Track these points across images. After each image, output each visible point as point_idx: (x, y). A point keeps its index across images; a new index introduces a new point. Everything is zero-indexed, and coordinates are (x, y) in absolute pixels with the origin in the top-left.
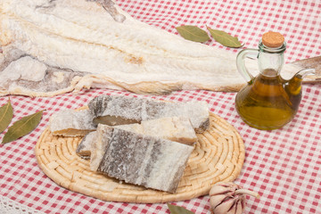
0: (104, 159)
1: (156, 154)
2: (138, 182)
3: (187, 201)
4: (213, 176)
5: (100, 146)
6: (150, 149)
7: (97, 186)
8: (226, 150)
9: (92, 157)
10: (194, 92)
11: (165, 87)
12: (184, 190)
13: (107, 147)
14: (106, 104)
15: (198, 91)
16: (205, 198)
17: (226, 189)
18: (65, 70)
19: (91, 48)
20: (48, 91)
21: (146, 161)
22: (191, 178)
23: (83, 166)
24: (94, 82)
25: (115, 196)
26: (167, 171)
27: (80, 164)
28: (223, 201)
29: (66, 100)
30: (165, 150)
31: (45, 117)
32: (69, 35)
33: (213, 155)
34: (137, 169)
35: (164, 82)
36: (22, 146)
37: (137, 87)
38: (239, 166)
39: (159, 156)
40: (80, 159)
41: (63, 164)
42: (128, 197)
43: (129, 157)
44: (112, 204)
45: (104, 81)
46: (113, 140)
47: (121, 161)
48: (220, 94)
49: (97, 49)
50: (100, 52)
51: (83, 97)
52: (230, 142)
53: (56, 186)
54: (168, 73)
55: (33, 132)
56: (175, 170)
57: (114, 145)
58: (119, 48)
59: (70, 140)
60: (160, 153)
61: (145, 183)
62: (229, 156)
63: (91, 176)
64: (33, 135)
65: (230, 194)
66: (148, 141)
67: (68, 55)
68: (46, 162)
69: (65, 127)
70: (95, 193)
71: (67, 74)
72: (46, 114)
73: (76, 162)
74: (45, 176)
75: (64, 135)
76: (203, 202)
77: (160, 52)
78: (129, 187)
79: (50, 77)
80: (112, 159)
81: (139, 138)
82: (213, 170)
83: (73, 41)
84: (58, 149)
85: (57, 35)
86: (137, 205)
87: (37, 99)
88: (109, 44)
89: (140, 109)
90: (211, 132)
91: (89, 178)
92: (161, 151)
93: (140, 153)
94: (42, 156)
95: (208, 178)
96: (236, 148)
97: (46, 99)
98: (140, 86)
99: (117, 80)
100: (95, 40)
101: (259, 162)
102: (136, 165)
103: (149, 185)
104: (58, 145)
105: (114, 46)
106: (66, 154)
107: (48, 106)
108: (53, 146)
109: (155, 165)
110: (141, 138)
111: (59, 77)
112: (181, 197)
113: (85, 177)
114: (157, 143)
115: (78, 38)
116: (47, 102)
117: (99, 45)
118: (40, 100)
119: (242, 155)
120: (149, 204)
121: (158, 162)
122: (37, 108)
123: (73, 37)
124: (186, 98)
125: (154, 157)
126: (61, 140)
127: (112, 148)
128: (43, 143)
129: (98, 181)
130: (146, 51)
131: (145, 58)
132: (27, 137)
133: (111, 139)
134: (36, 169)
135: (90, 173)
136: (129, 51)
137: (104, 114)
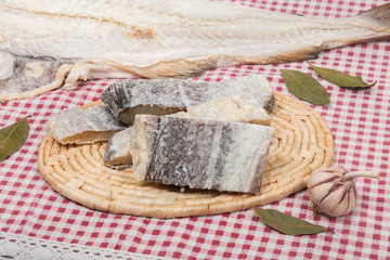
0: (153, 161)
1: (227, 144)
2: (208, 185)
3: (275, 203)
4: (301, 167)
5: (144, 144)
6: (218, 137)
7: (148, 201)
8: (306, 133)
9: (134, 161)
10: (233, 69)
11: (192, 66)
12: (268, 188)
13: (155, 145)
14: (129, 92)
15: (239, 66)
16: (298, 195)
17: (330, 175)
18: (41, 58)
19: (74, 23)
20: (24, 90)
21: (214, 155)
22: (273, 173)
23: (118, 178)
24: (92, 71)
25: (178, 209)
26: (244, 164)
27: (113, 177)
28: (330, 191)
29: (56, 99)
30: (238, 137)
31: (33, 126)
32: (39, 8)
33: (291, 142)
34: (203, 168)
35: (190, 60)
36: (15, 167)
37: (154, 70)
38: (330, 150)
39: (232, 146)
40: (110, 171)
41: (89, 181)
42: (196, 208)
43: (190, 153)
44: (176, 220)
45: (106, 67)
46: (163, 133)
47: (178, 160)
48: (270, 67)
49: (84, 24)
50: (89, 27)
51: (80, 93)
52: (308, 122)
53: (87, 210)
54: (194, 47)
55: (24, 148)
56: (256, 162)
57: (165, 140)
58: (116, 19)
59: (86, 148)
60: (232, 142)
61: (218, 186)
62: (313, 140)
63: (135, 189)
64: (25, 152)
65: (337, 180)
66: (213, 127)
67: (41, 37)
68: (63, 180)
69: (77, 130)
70: (148, 210)
71: (48, 64)
72: (32, 121)
73: (107, 175)
74: (67, 200)
75: (77, 142)
76: (298, 201)
77: (175, 20)
78: (193, 196)
79: (22, 70)
80: (165, 160)
81: (200, 125)
82: (298, 159)
83: (45, 16)
84: (74, 163)
85: (20, 10)
86: (209, 218)
87: (11, 103)
88: (100, 14)
89: (178, 94)
90: (279, 114)
91: (133, 192)
92: (233, 139)
93: (204, 146)
94: (55, 175)
95: (295, 170)
96: (319, 129)
97: (25, 102)
98: (158, 68)
99: (124, 64)
100: (79, 11)
101: (352, 143)
102: (201, 162)
103: (223, 188)
104: (72, 158)
105: (107, 17)
106: (88, 167)
107: (32, 110)
108: (64, 160)
109: (228, 158)
110: (203, 125)
111: (36, 70)
112: (267, 199)
113: (127, 192)
114: (227, 129)
115: (52, 11)
116: (28, 105)
117: (86, 17)
118: (16, 105)
119: (329, 137)
120: (226, 214)
121: (230, 154)
122: (15, 115)
123: (45, 10)
124: (226, 77)
125: (224, 149)
126: (72, 150)
127: (162, 144)
128: (47, 158)
129: (148, 194)
130: (154, 21)
131: (155, 29)
132: (17, 154)
133: (158, 132)
134: (49, 193)
135: (132, 187)
136: (130, 22)
137: (133, 105)
